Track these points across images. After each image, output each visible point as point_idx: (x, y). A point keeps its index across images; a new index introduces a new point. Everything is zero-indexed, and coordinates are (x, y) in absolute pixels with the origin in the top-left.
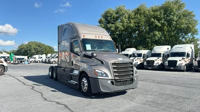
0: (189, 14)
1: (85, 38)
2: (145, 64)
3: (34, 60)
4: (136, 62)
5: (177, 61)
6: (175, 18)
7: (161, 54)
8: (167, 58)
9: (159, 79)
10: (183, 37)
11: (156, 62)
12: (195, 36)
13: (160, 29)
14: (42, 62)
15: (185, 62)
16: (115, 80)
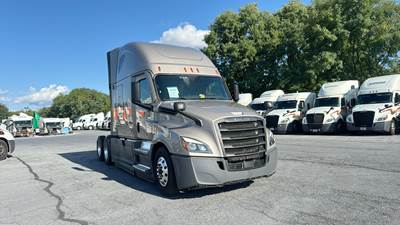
1: (162, 72)
2: (304, 121)
4: (284, 118)
5: (373, 113)
6: (368, 21)
7: (337, 99)
8: (351, 108)
9: (334, 156)
10: (385, 61)
11: (327, 118)
14: (98, 128)
15: (393, 113)
16: (226, 158)
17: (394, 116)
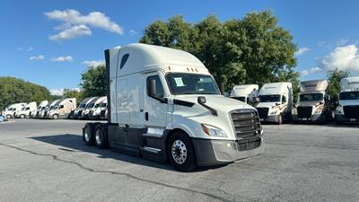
0: (282, 35)
3: (11, 113)
5: (268, 109)
6: (262, 42)
10: (276, 72)
12: (292, 68)
13: (242, 58)
15: (280, 109)
17: (282, 111)
